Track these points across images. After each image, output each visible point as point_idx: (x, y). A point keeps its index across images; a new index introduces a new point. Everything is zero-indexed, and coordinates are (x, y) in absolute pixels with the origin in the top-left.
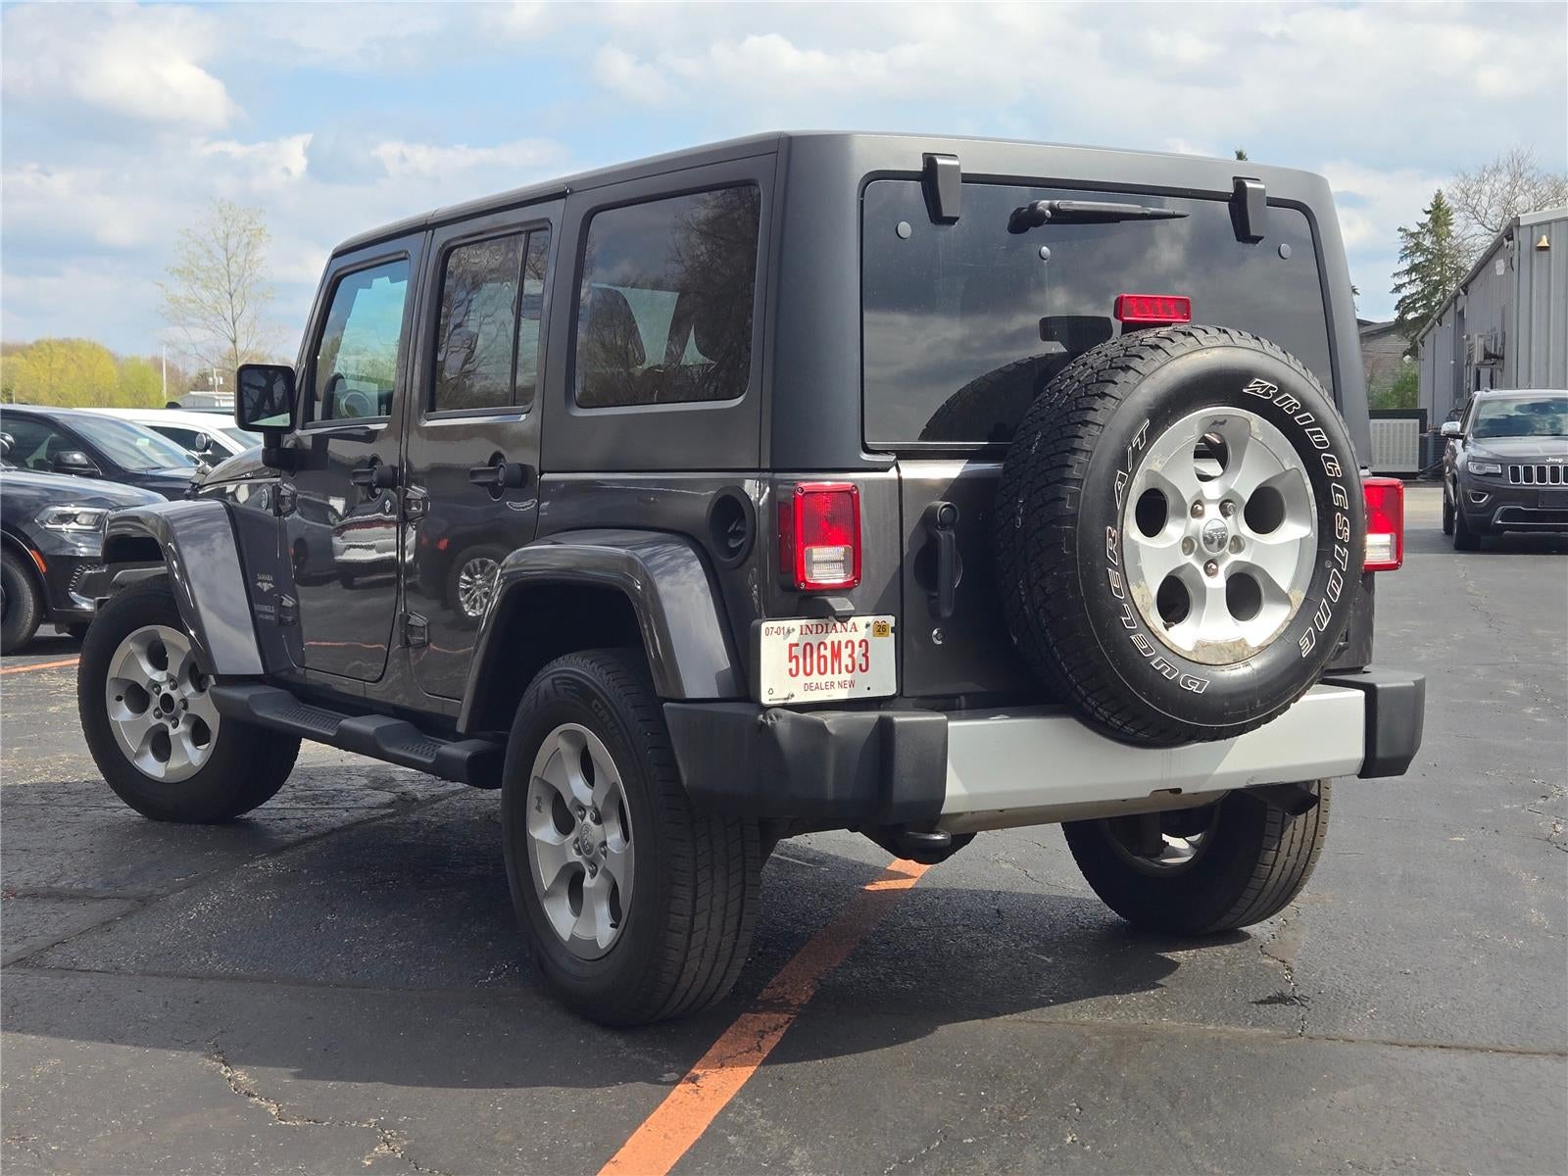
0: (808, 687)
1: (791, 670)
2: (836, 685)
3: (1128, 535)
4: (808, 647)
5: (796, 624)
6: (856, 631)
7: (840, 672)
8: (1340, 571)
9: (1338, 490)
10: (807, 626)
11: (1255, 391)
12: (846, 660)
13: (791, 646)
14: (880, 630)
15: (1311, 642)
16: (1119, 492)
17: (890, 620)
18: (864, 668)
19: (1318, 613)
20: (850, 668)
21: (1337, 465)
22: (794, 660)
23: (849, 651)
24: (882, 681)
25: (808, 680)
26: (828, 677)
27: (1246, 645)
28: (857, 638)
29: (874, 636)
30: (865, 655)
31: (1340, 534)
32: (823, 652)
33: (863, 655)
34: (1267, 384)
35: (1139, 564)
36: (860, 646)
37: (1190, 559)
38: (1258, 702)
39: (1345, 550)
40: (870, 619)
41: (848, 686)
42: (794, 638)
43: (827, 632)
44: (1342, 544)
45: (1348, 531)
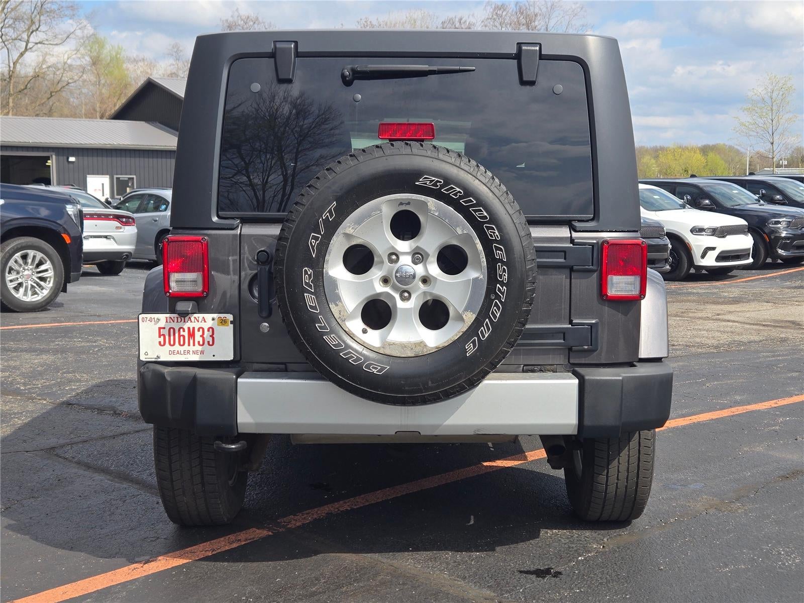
0: (172, 353)
1: (160, 342)
2: (191, 353)
3: (327, 273)
4: (172, 330)
5: (163, 317)
6: (205, 322)
7: (194, 345)
8: (501, 302)
9: (497, 249)
10: (170, 318)
11: (426, 184)
12: (198, 337)
13: (160, 329)
14: (223, 322)
15: (474, 346)
16: (313, 247)
17: (230, 317)
18: (211, 343)
19: (482, 328)
20: (201, 343)
21: (496, 232)
22: (162, 337)
23: (201, 333)
24: (225, 351)
25: (172, 348)
26: (186, 347)
27: (426, 346)
28: (206, 326)
29: (218, 325)
30: (212, 336)
31: (501, 276)
32: (182, 333)
33: (211, 336)
34: (434, 179)
35: (337, 291)
36: (208, 331)
37: (388, 289)
38: (430, 382)
39: (504, 287)
40: (215, 316)
41: (199, 353)
42: (162, 323)
43: (184, 322)
44: (502, 284)
45: (506, 275)
